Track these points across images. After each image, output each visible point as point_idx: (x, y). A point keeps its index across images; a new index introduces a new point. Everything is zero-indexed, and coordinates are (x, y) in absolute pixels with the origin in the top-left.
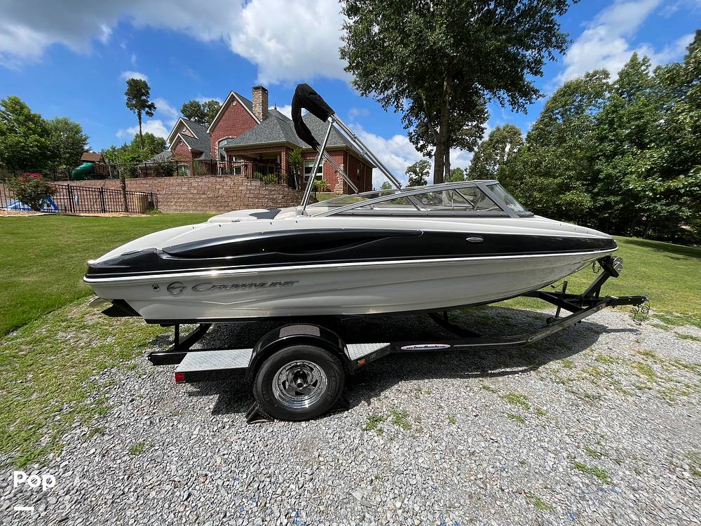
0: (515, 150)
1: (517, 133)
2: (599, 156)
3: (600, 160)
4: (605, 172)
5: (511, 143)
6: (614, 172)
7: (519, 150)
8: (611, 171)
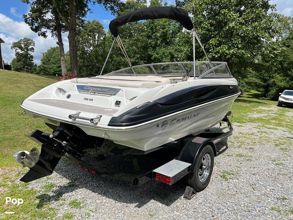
0: (102, 38)
1: (101, 27)
2: (149, 47)
3: (150, 49)
4: (154, 56)
5: (98, 33)
6: (158, 56)
7: (104, 38)
8: (156, 56)
